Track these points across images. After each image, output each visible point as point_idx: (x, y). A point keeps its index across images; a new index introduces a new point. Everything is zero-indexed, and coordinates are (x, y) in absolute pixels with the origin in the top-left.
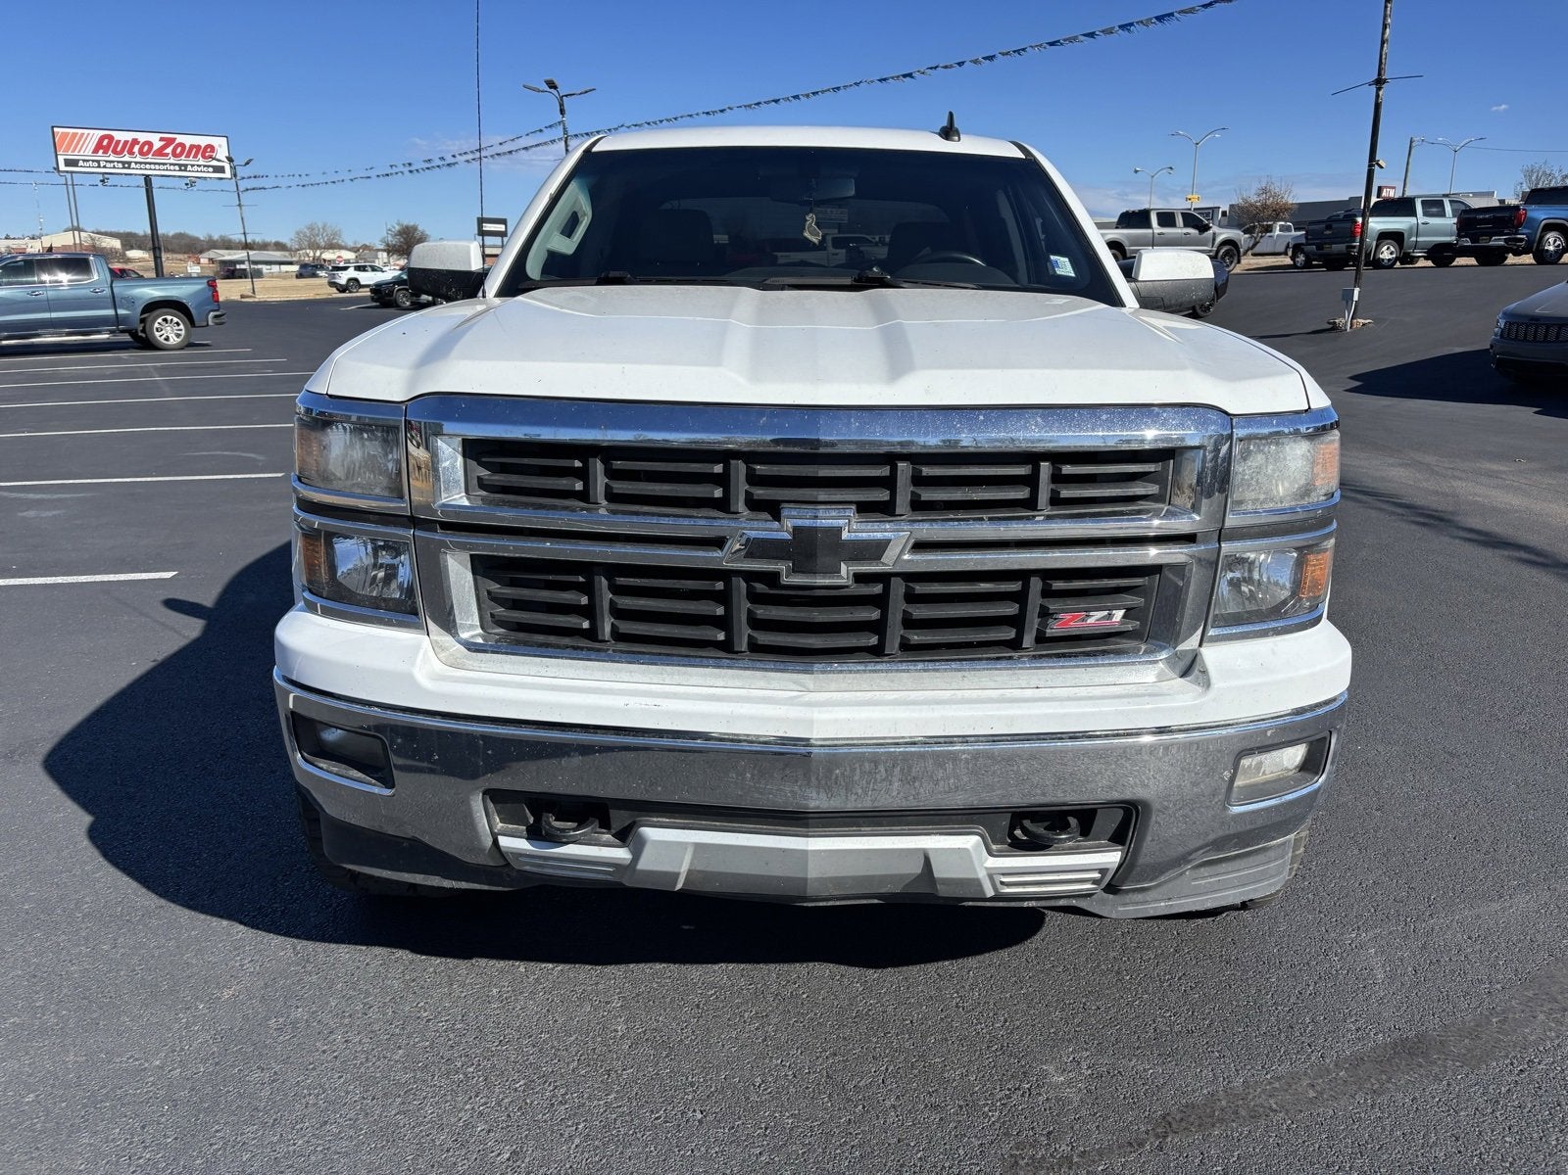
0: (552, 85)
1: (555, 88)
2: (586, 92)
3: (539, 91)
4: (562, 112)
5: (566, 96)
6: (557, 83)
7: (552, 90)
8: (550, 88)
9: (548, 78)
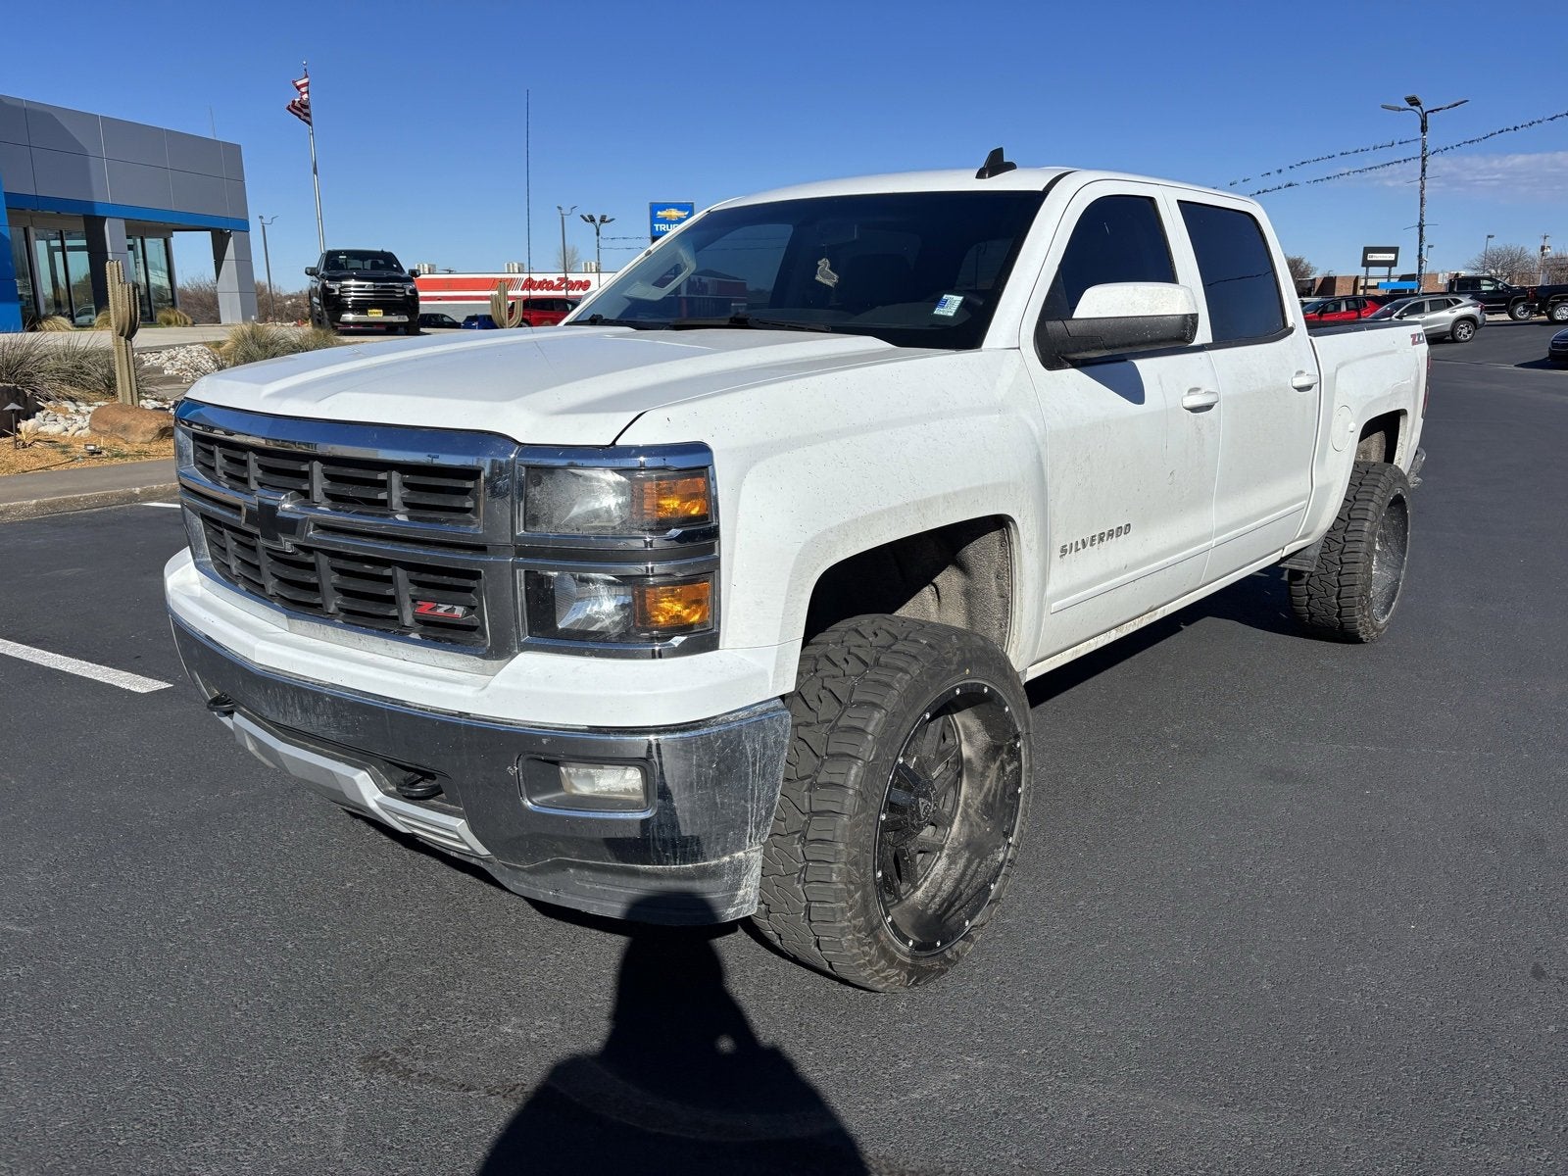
0: (1414, 102)
1: (1418, 104)
2: (1456, 105)
3: (1399, 110)
4: (1424, 129)
5: (1432, 111)
6: (1420, 98)
7: (1414, 107)
8: (1412, 105)
9: (1410, 95)
